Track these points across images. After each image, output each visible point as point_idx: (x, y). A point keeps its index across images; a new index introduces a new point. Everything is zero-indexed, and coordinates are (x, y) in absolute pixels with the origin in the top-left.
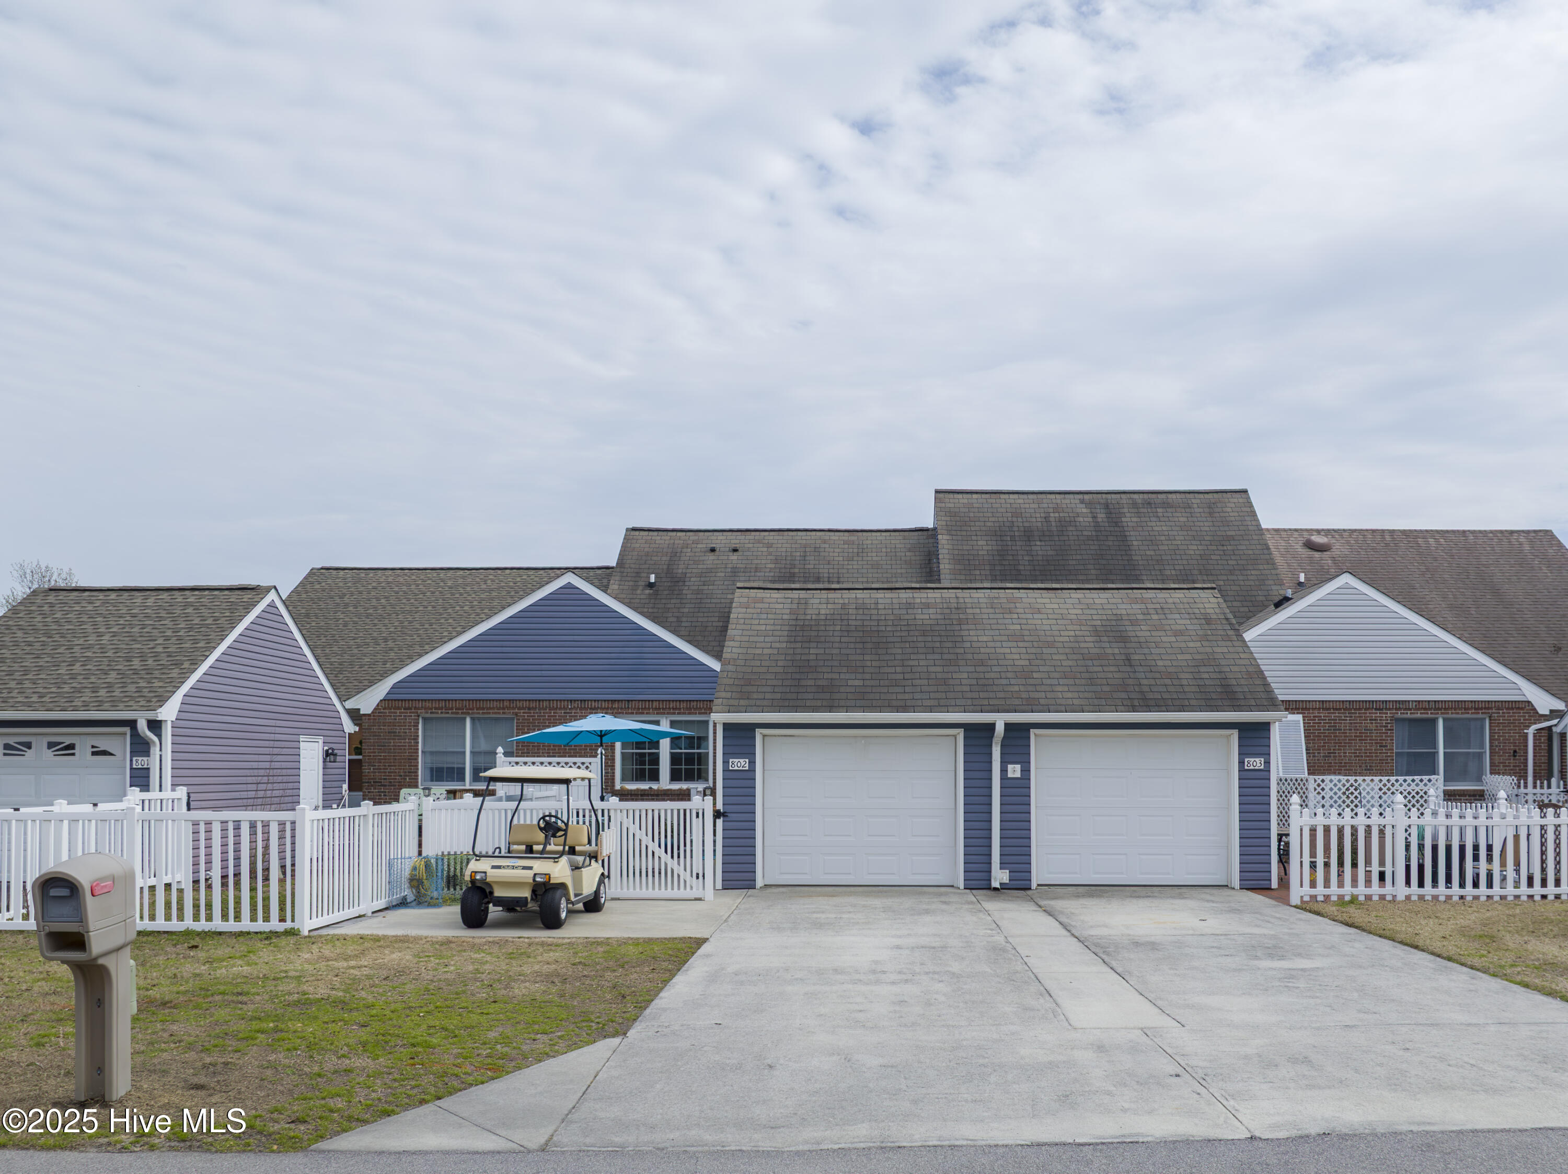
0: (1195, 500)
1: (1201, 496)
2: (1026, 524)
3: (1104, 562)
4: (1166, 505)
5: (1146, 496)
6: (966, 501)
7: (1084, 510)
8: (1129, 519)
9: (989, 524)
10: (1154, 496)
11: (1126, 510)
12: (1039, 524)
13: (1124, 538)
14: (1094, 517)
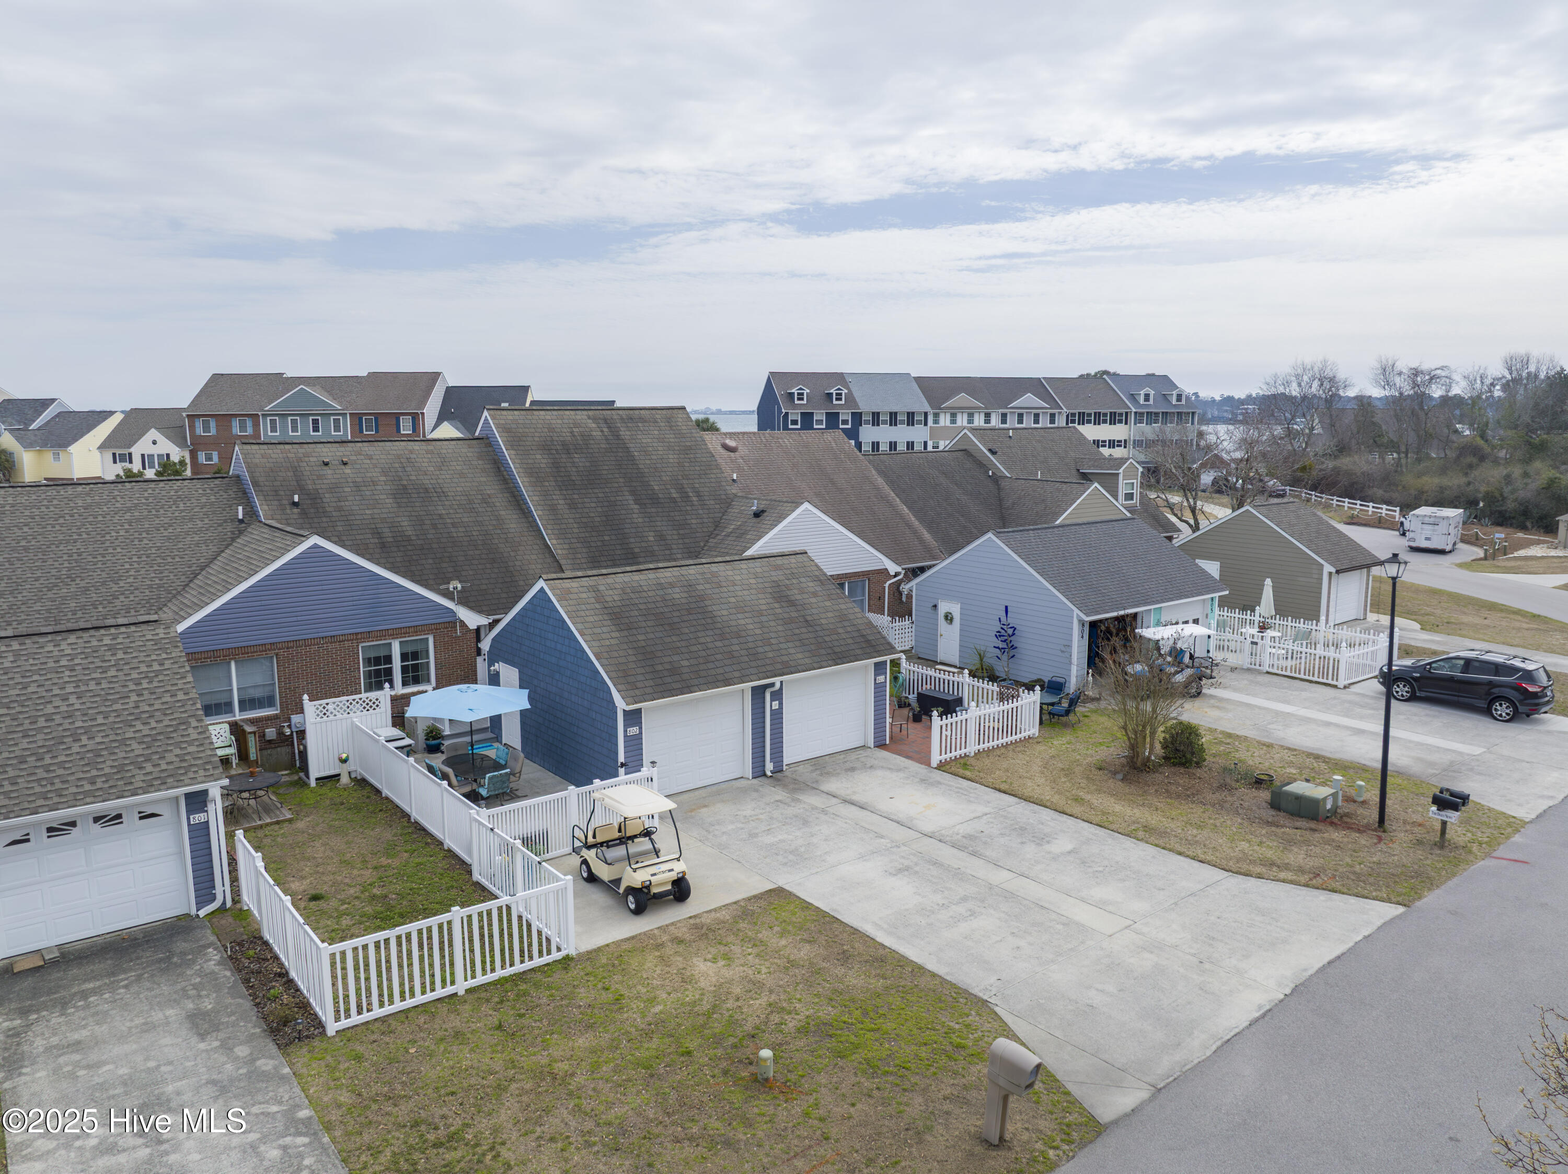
0: (658, 415)
1: (659, 412)
2: (562, 439)
3: (623, 471)
4: (642, 420)
5: (627, 412)
6: (511, 417)
7: (594, 425)
8: (625, 433)
9: (536, 439)
10: (631, 412)
11: (619, 425)
12: (569, 438)
13: (627, 450)
14: (602, 431)
